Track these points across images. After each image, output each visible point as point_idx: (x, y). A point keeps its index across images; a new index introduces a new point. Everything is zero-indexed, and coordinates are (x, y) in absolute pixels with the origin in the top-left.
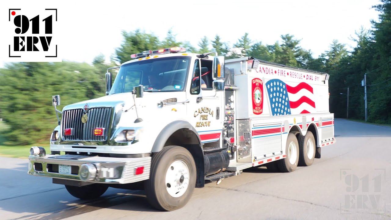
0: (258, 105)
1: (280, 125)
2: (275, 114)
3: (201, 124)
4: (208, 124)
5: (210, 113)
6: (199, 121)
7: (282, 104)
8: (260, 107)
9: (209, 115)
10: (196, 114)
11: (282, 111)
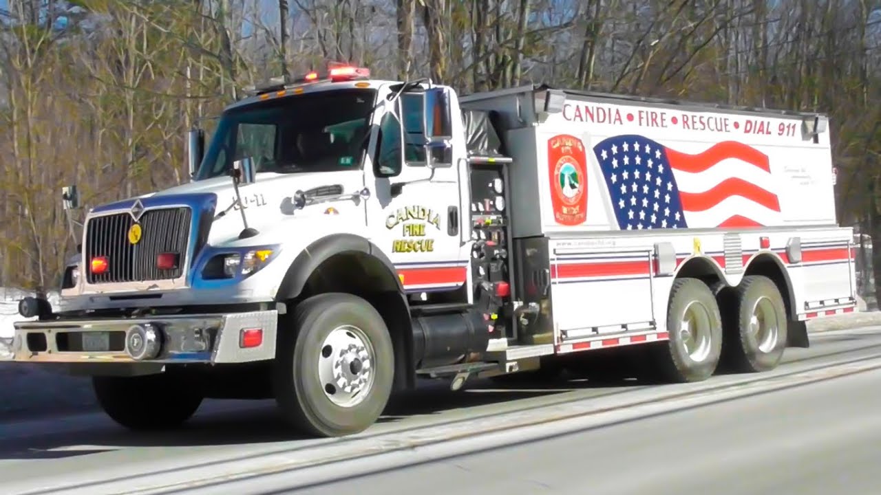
0: (572, 202)
1: (647, 254)
2: (630, 227)
3: (406, 245)
4: (428, 246)
5: (431, 221)
6: (401, 238)
7: (652, 200)
8: (578, 208)
9: (428, 225)
10: (393, 221)
11: (654, 218)
